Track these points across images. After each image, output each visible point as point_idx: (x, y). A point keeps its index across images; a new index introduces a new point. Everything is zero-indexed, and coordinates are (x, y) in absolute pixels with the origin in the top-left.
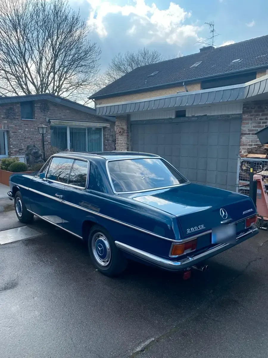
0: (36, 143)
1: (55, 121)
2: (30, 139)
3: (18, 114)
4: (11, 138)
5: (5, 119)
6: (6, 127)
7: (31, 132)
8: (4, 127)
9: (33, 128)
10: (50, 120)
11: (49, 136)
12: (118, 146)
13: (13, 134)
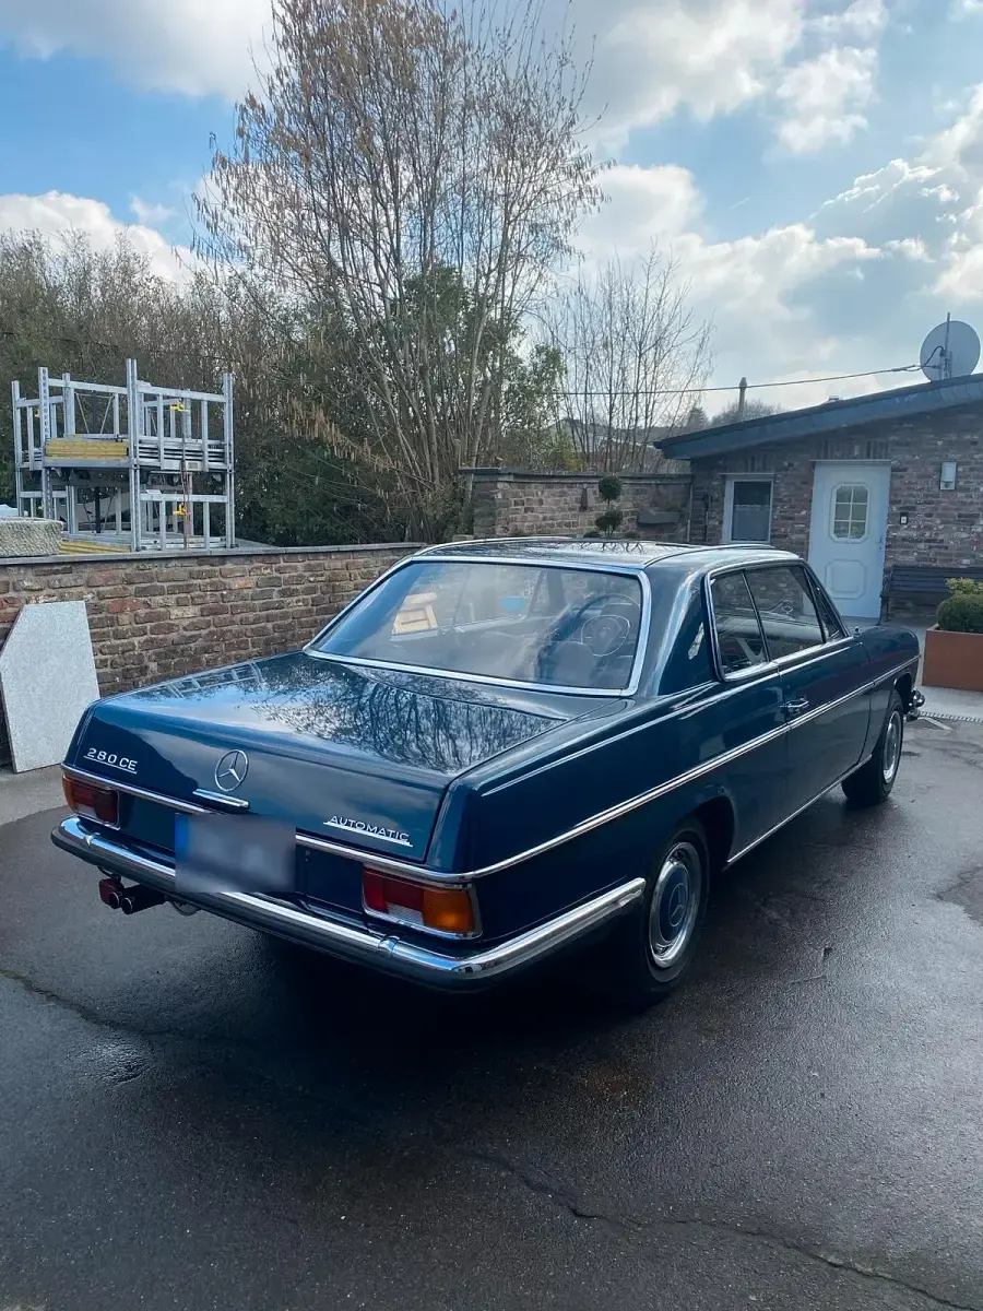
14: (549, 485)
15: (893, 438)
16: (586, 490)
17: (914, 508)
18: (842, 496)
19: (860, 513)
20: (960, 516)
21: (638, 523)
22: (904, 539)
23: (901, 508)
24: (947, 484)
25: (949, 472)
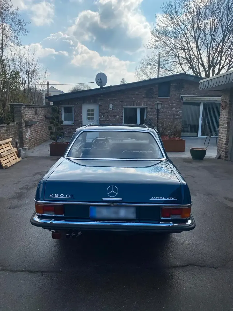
0: (169, 117)
1: (186, 98)
2: (163, 114)
3: (156, 94)
4: (148, 113)
5: (145, 98)
6: (145, 104)
7: (166, 108)
8: (144, 104)
9: (167, 105)
10: (183, 97)
11: (181, 111)
12: (221, 120)
13: (150, 109)
14: (30, 108)
15: (99, 98)
16: (36, 109)
17: (104, 114)
18: (89, 110)
19: (93, 115)
20: (113, 115)
21: (45, 118)
22: (103, 121)
23: (102, 114)
24: (111, 108)
25: (111, 106)
